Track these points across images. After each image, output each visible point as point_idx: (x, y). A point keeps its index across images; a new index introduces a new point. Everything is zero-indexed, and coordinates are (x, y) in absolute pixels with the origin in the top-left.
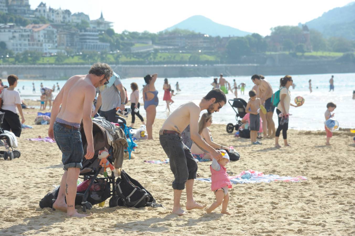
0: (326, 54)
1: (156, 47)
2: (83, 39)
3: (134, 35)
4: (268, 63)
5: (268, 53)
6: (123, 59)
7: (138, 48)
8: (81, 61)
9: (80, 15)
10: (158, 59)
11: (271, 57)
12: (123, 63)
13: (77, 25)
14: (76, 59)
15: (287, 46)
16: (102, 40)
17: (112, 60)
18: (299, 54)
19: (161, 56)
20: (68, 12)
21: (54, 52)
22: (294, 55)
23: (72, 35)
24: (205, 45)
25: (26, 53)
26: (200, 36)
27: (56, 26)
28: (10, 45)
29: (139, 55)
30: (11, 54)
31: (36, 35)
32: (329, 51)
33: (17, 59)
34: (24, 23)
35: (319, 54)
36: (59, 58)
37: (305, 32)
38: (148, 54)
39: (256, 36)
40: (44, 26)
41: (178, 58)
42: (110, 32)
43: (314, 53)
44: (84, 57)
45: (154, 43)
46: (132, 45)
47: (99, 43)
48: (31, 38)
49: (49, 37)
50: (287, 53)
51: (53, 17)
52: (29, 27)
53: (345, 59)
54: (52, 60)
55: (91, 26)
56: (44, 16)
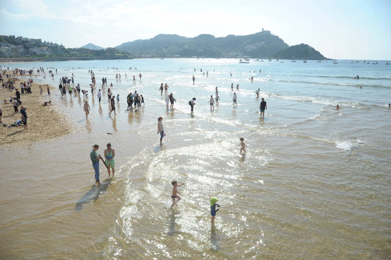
0: (120, 55)
1: (77, 53)
2: (57, 50)
3: (71, 49)
4: (106, 57)
5: (106, 54)
6: (68, 56)
7: (72, 53)
8: (57, 56)
9: (55, 44)
10: (77, 56)
13: (55, 47)
14: (55, 56)
15: (110, 53)
16: (62, 51)
17: (65, 56)
18: (113, 54)
19: (78, 55)
20: (52, 43)
21: (49, 54)
22: (112, 55)
23: (53, 50)
24: (90, 52)
25: (41, 55)
26: (88, 50)
27: (48, 47)
28: (37, 52)
29: (72, 55)
30: (37, 55)
31: (44, 50)
32: (121, 54)
33: (39, 56)
34: (40, 47)
35: (118, 55)
36: (50, 56)
37: (115, 49)
38: (75, 54)
39: (103, 50)
40: (46, 47)
41: (83, 55)
42: (64, 49)
43: (117, 54)
45: (76, 51)
46: (70, 52)
48: (42, 50)
49: (47, 50)
51: (48, 45)
52: (42, 47)
55: (59, 47)
56: (45, 44)
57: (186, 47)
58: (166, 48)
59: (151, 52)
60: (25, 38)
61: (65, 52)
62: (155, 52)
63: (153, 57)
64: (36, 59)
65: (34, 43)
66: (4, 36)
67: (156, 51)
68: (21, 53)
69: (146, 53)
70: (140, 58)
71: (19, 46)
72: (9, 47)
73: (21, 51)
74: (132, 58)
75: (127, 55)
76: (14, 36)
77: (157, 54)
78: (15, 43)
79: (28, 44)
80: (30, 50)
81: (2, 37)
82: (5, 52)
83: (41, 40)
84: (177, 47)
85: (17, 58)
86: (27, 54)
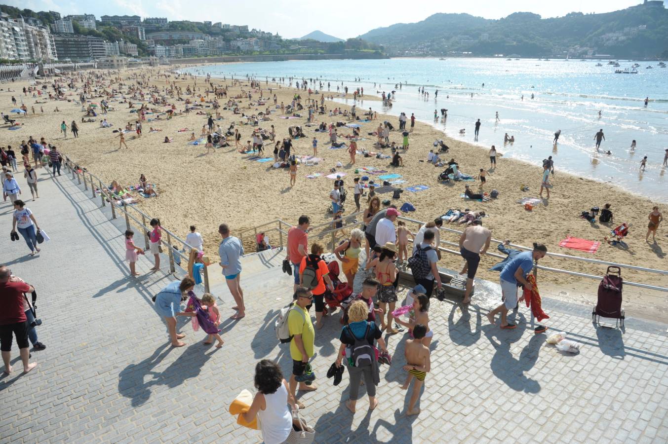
0: (368, 51)
1: (300, 47)
2: (270, 44)
3: (290, 41)
4: (346, 54)
5: (346, 50)
6: (286, 52)
7: (293, 47)
8: (269, 53)
9: (269, 33)
10: (301, 52)
12: (287, 54)
13: (267, 38)
14: (267, 53)
15: (353, 47)
16: (278, 44)
17: (282, 52)
18: (358, 50)
19: (303, 50)
20: (263, 32)
21: (259, 50)
22: (356, 51)
23: (265, 42)
24: (320, 46)
25: (248, 50)
26: (318, 42)
27: (258, 39)
28: (241, 47)
29: (293, 50)
30: (242, 51)
31: (251, 43)
32: (370, 50)
33: (244, 53)
34: (246, 38)
35: (366, 50)
36: (261, 52)
38: (297, 50)
39: (341, 42)
40: (254, 39)
41: (309, 52)
42: (281, 40)
43: (364, 50)
44: (270, 51)
45: (299, 45)
46: (290, 46)
47: (277, 46)
48: (249, 44)
49: (256, 43)
50: (353, 50)
51: (258, 35)
52: (248, 39)
53: (376, 53)
54: (258, 53)
55: (273, 38)
56: (254, 34)
57: (485, 37)
58: (448, 38)
59: (419, 46)
60: (226, 25)
61: (282, 47)
62: (428, 47)
63: (424, 55)
64: (240, 58)
65: (237, 32)
66: (197, 23)
67: (429, 44)
68: (219, 48)
69: (412, 48)
70: (401, 56)
71: (217, 38)
72: (204, 40)
73: (220, 45)
74: (388, 58)
75: (380, 51)
76: (210, 22)
77: (431, 50)
78: (211, 34)
79: (229, 33)
80: (233, 43)
81: (195, 24)
82: (198, 48)
83: (247, 27)
84: (468, 36)
85: (216, 57)
86: (228, 49)
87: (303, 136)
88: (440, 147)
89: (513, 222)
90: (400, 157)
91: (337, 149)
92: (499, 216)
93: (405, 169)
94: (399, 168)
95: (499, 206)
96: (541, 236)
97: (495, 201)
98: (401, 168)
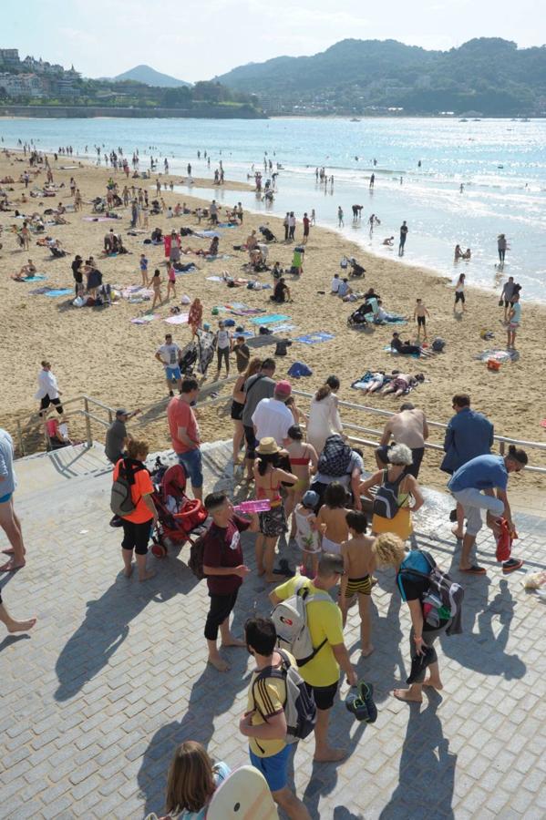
0: (232, 104)
1: (114, 93)
2: (60, 86)
3: (97, 83)
4: (194, 108)
5: (194, 101)
6: (91, 102)
7: (101, 94)
8: (60, 103)
9: (57, 66)
10: (117, 103)
11: (195, 104)
12: (90, 106)
13: (55, 75)
14: (56, 102)
15: (207, 97)
16: (74, 87)
17: (83, 103)
18: (215, 103)
19: (121, 99)
20: (47, 64)
21: (40, 96)
22: (211, 104)
23: (52, 83)
24: (150, 93)
25: (20, 96)
26: (145, 86)
27: (39, 75)
28: (8, 90)
29: (101, 100)
30: (10, 98)
31: (26, 82)
32: (235, 102)
33: (14, 100)
34: (17, 73)
35: (228, 103)
36: (44, 100)
38: (109, 99)
39: (185, 88)
40: (32, 75)
41: (130, 103)
42: (80, 81)
43: (224, 103)
44: (62, 100)
45: (112, 91)
46: (96, 91)
47: (72, 89)
48: (22, 84)
49: (36, 83)
50: (206, 102)
51: (37, 68)
52: (20, 76)
53: (245, 108)
54: (39, 102)
55: (66, 75)
56: (30, 66)
57: (424, 81)
58: (364, 84)
59: (317, 98)
61: (84, 92)
62: (331, 98)
63: (325, 113)
64: (8, 109)
67: (333, 93)
69: (304, 101)
70: (288, 115)
74: (265, 117)
75: (251, 105)
77: (336, 104)
83: (16, 51)
84: (396, 80)
87: (123, 251)
88: (350, 269)
89: (469, 390)
90: (285, 287)
91: (182, 273)
92: (446, 381)
93: (295, 306)
94: (284, 305)
95: (447, 364)
96: (513, 412)
97: (440, 356)
98: (289, 305)
